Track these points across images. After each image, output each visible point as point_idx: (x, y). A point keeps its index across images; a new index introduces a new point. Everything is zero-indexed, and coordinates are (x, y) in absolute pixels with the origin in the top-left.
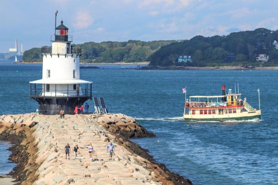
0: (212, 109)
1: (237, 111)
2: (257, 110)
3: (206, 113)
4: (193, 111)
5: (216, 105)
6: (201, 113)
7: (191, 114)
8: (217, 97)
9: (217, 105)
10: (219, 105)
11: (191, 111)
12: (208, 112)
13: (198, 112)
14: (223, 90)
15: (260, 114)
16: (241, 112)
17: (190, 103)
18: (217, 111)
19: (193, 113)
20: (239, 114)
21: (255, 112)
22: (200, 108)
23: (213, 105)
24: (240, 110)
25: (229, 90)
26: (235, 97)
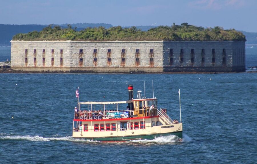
0: (111, 122)
1: (147, 125)
2: (176, 123)
3: (102, 129)
4: (85, 125)
5: (115, 116)
6: (96, 129)
7: (83, 131)
8: (117, 102)
9: (117, 115)
10: (120, 116)
11: (83, 126)
12: (105, 127)
13: (91, 127)
14: (129, 92)
15: (181, 130)
16: (152, 126)
17: (80, 112)
18: (118, 126)
19: (86, 130)
20: (149, 129)
21: (173, 126)
22: (93, 121)
23: (112, 115)
24: (150, 124)
25: (138, 91)
26: (144, 102)
